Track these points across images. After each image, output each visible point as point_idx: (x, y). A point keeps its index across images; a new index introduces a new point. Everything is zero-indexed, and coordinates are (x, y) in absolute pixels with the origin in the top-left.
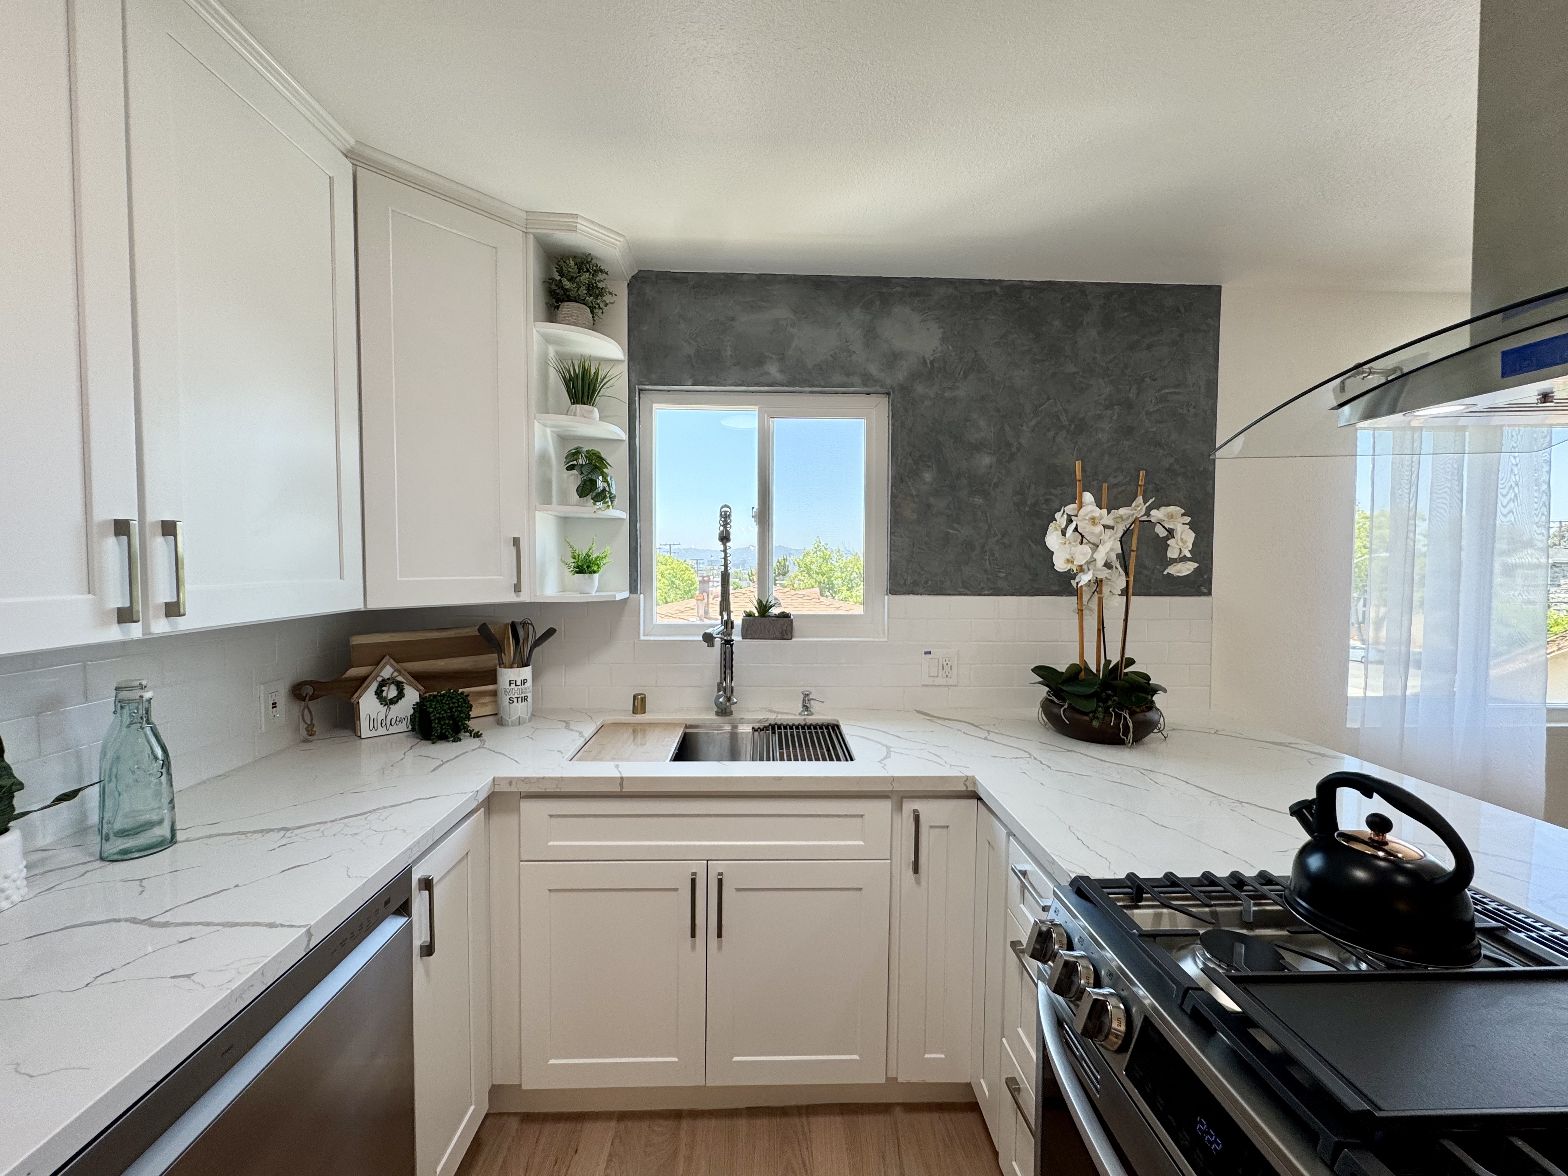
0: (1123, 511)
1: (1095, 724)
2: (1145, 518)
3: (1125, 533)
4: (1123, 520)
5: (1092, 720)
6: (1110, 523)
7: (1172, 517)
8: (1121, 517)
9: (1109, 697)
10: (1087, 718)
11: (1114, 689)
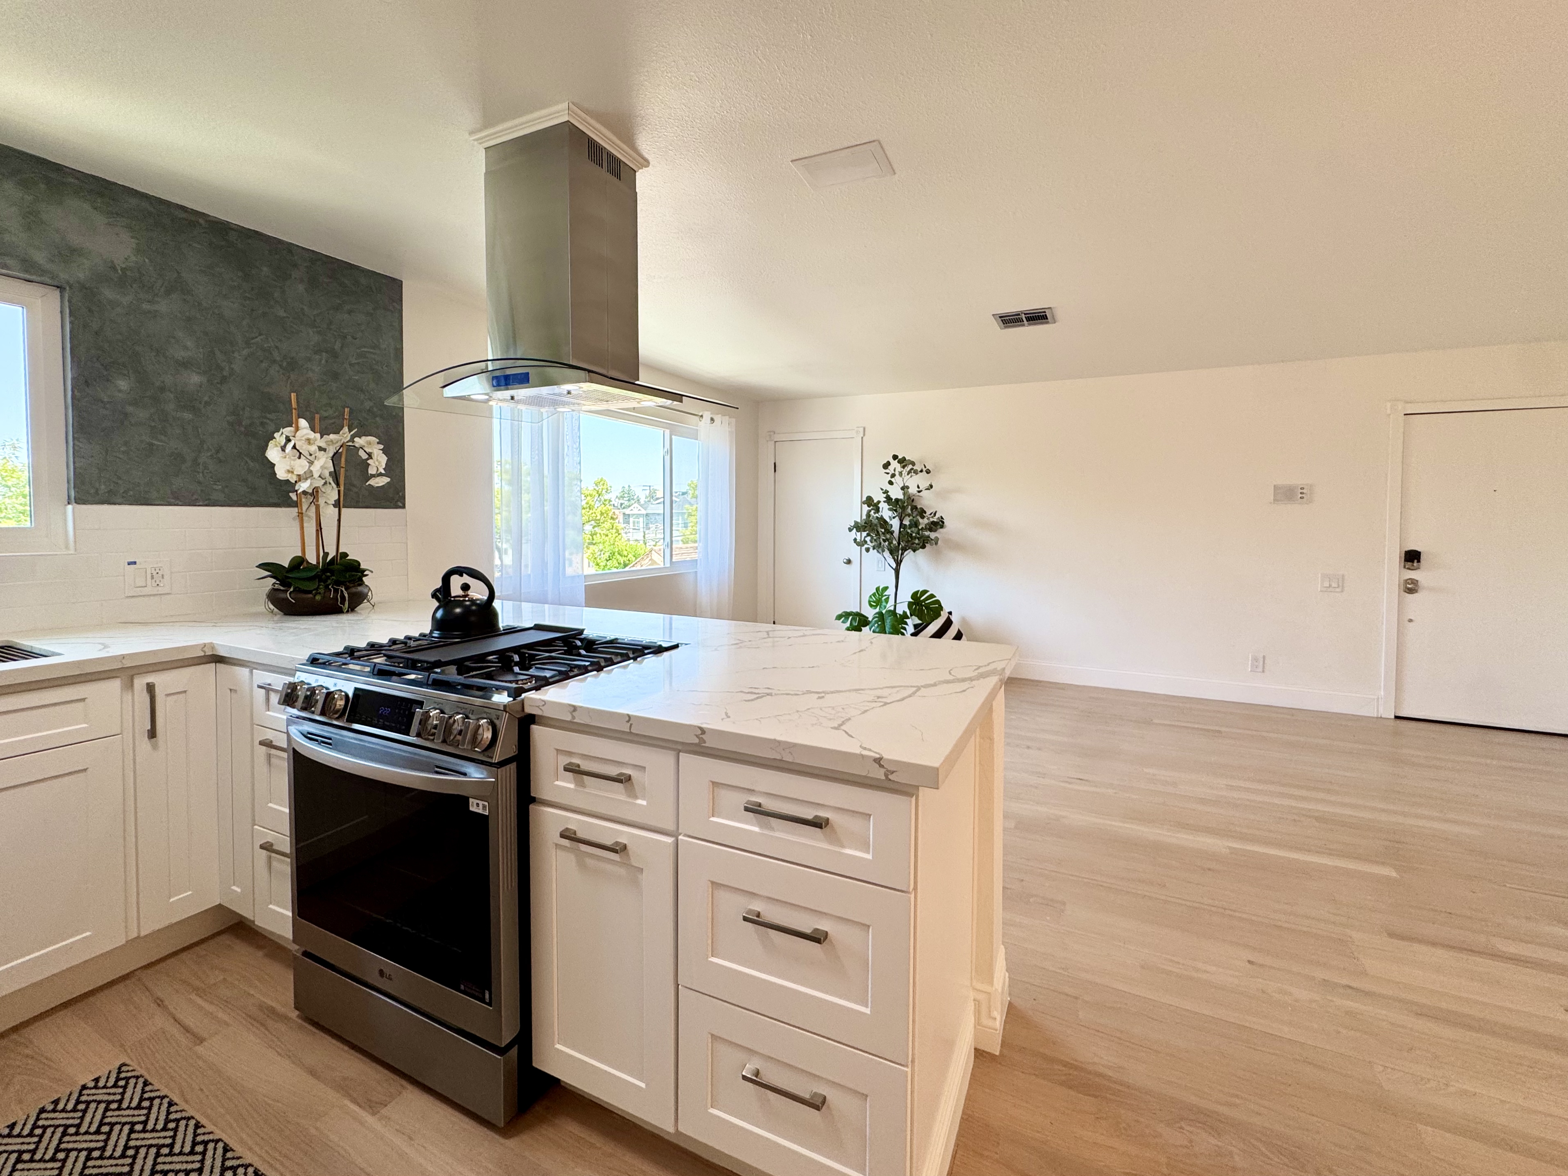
0: (332, 436)
1: (318, 598)
2: (350, 444)
3: (335, 454)
4: (333, 443)
5: (315, 596)
6: (323, 445)
7: (370, 444)
8: (332, 441)
9: (328, 578)
10: (311, 596)
11: (332, 572)
